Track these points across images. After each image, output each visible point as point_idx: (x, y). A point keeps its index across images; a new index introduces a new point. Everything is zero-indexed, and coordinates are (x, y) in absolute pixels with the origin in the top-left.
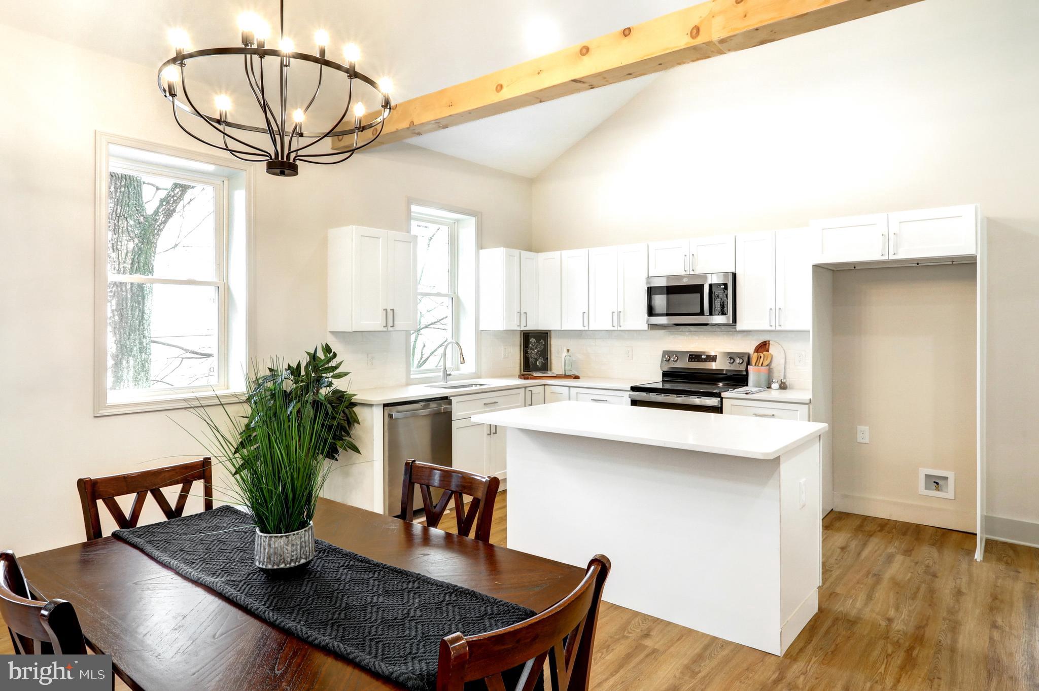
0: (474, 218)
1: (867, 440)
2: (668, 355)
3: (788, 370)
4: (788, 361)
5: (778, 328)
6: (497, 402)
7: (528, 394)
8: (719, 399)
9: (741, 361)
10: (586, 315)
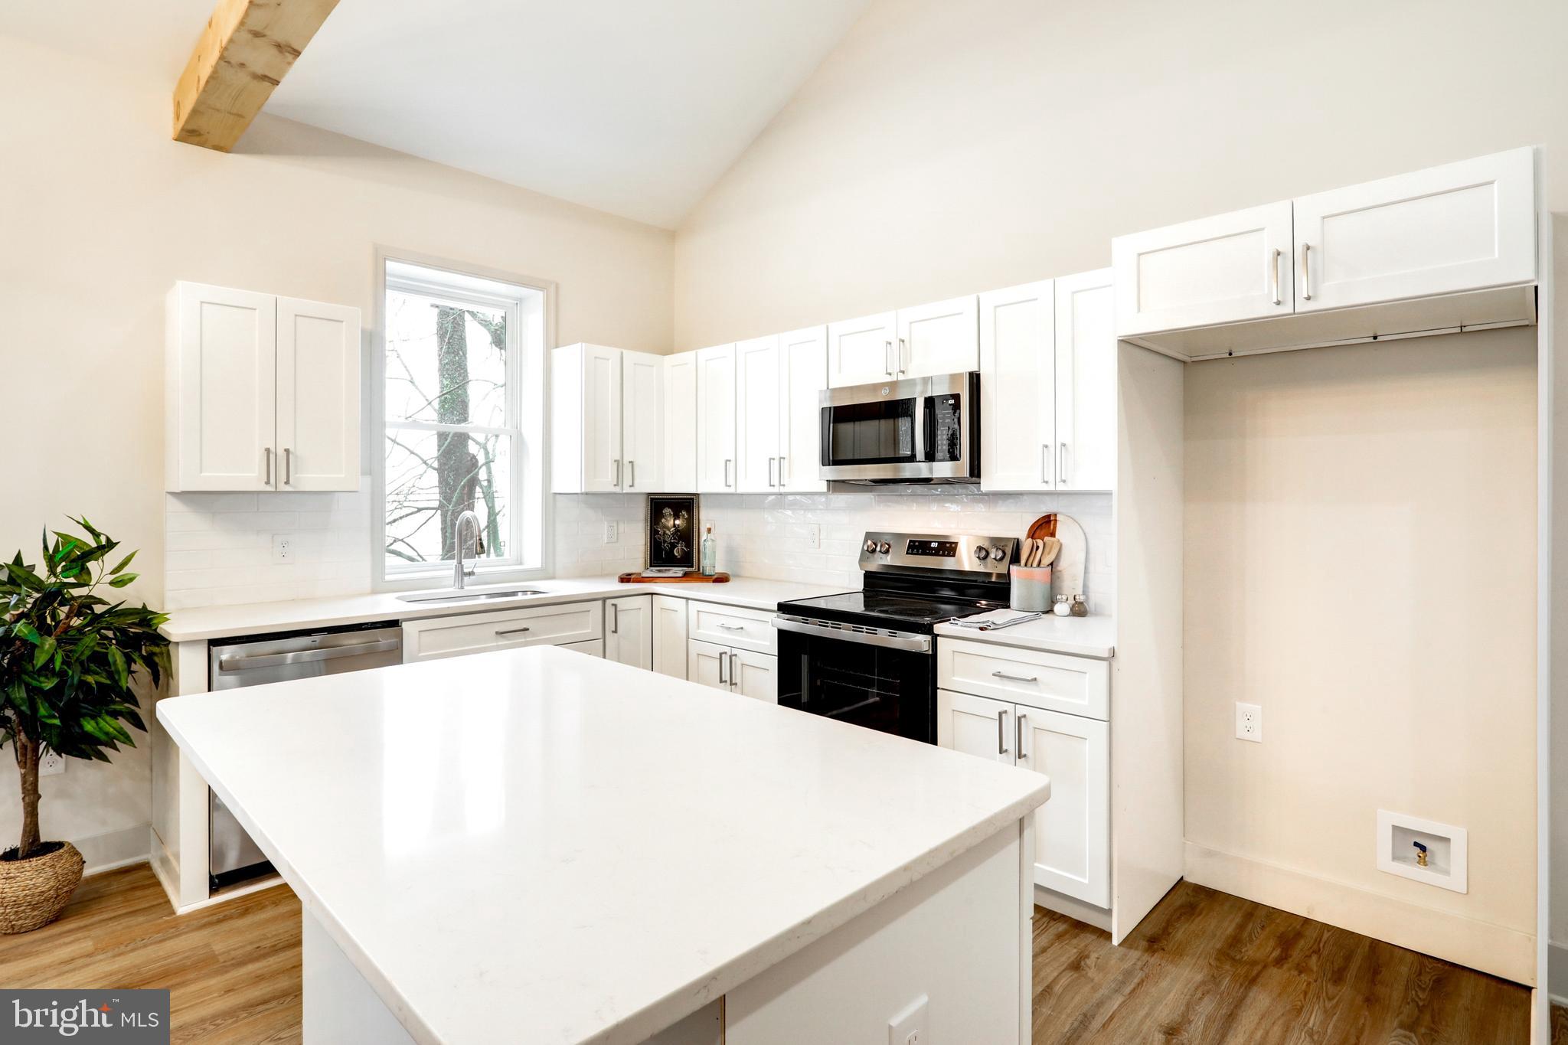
0: (542, 292)
1: (1257, 735)
2: (875, 544)
3: (1092, 576)
4: (1092, 556)
5: (1061, 487)
6: (528, 629)
7: (610, 611)
8: (928, 638)
9: (1000, 554)
10: (731, 465)
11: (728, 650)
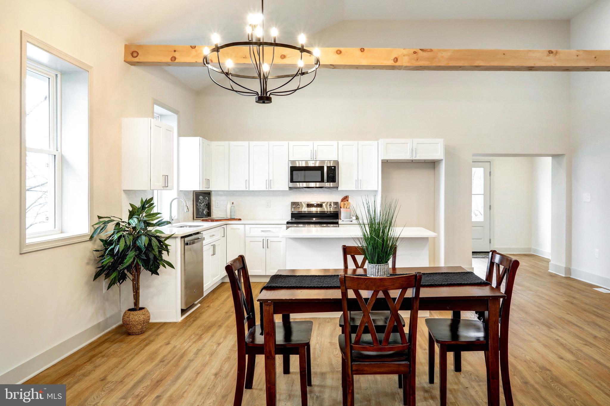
0: (176, 115)
2: (294, 204)
4: (357, 205)
5: (359, 189)
7: (222, 230)
9: (336, 206)
10: (247, 182)
11: (264, 238)
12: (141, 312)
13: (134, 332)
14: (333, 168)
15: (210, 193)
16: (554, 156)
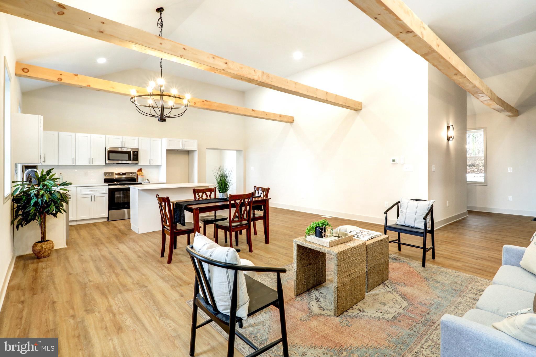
2: (106, 174)
5: (148, 165)
10: (74, 159)
11: (92, 195)
12: (47, 243)
13: (45, 256)
14: (136, 152)
15: (36, 167)
16: (238, 151)
